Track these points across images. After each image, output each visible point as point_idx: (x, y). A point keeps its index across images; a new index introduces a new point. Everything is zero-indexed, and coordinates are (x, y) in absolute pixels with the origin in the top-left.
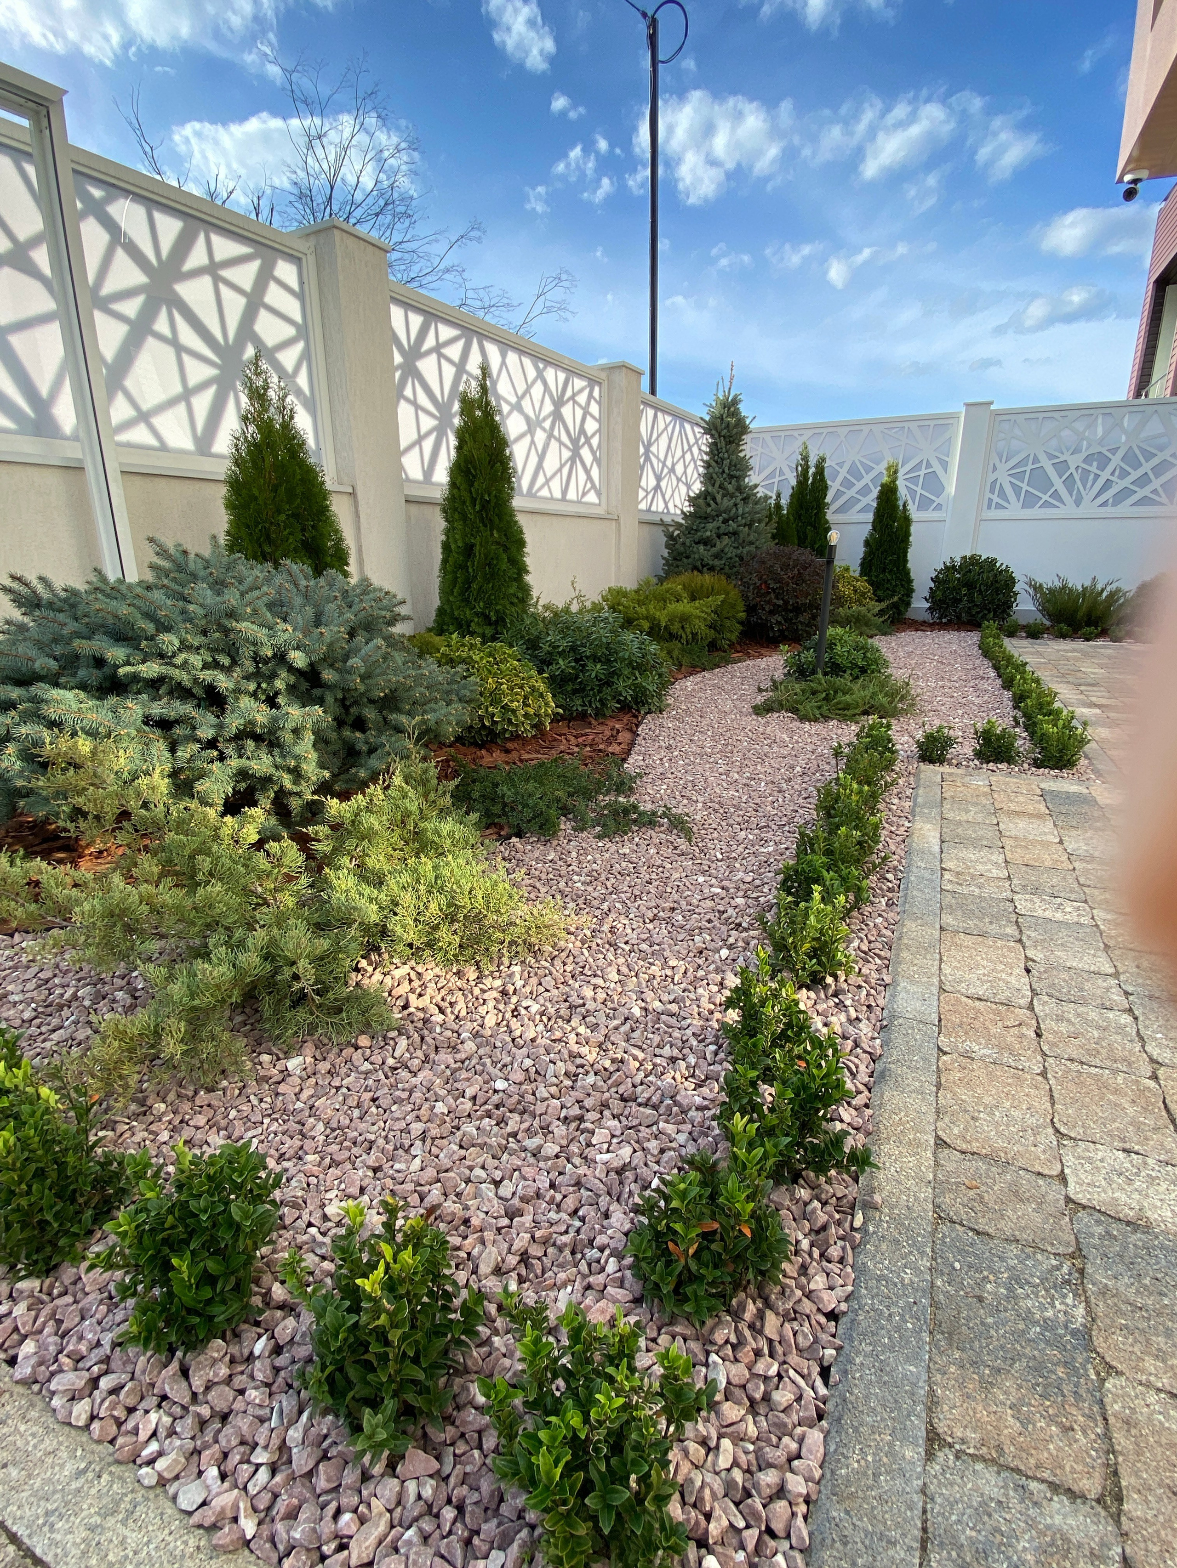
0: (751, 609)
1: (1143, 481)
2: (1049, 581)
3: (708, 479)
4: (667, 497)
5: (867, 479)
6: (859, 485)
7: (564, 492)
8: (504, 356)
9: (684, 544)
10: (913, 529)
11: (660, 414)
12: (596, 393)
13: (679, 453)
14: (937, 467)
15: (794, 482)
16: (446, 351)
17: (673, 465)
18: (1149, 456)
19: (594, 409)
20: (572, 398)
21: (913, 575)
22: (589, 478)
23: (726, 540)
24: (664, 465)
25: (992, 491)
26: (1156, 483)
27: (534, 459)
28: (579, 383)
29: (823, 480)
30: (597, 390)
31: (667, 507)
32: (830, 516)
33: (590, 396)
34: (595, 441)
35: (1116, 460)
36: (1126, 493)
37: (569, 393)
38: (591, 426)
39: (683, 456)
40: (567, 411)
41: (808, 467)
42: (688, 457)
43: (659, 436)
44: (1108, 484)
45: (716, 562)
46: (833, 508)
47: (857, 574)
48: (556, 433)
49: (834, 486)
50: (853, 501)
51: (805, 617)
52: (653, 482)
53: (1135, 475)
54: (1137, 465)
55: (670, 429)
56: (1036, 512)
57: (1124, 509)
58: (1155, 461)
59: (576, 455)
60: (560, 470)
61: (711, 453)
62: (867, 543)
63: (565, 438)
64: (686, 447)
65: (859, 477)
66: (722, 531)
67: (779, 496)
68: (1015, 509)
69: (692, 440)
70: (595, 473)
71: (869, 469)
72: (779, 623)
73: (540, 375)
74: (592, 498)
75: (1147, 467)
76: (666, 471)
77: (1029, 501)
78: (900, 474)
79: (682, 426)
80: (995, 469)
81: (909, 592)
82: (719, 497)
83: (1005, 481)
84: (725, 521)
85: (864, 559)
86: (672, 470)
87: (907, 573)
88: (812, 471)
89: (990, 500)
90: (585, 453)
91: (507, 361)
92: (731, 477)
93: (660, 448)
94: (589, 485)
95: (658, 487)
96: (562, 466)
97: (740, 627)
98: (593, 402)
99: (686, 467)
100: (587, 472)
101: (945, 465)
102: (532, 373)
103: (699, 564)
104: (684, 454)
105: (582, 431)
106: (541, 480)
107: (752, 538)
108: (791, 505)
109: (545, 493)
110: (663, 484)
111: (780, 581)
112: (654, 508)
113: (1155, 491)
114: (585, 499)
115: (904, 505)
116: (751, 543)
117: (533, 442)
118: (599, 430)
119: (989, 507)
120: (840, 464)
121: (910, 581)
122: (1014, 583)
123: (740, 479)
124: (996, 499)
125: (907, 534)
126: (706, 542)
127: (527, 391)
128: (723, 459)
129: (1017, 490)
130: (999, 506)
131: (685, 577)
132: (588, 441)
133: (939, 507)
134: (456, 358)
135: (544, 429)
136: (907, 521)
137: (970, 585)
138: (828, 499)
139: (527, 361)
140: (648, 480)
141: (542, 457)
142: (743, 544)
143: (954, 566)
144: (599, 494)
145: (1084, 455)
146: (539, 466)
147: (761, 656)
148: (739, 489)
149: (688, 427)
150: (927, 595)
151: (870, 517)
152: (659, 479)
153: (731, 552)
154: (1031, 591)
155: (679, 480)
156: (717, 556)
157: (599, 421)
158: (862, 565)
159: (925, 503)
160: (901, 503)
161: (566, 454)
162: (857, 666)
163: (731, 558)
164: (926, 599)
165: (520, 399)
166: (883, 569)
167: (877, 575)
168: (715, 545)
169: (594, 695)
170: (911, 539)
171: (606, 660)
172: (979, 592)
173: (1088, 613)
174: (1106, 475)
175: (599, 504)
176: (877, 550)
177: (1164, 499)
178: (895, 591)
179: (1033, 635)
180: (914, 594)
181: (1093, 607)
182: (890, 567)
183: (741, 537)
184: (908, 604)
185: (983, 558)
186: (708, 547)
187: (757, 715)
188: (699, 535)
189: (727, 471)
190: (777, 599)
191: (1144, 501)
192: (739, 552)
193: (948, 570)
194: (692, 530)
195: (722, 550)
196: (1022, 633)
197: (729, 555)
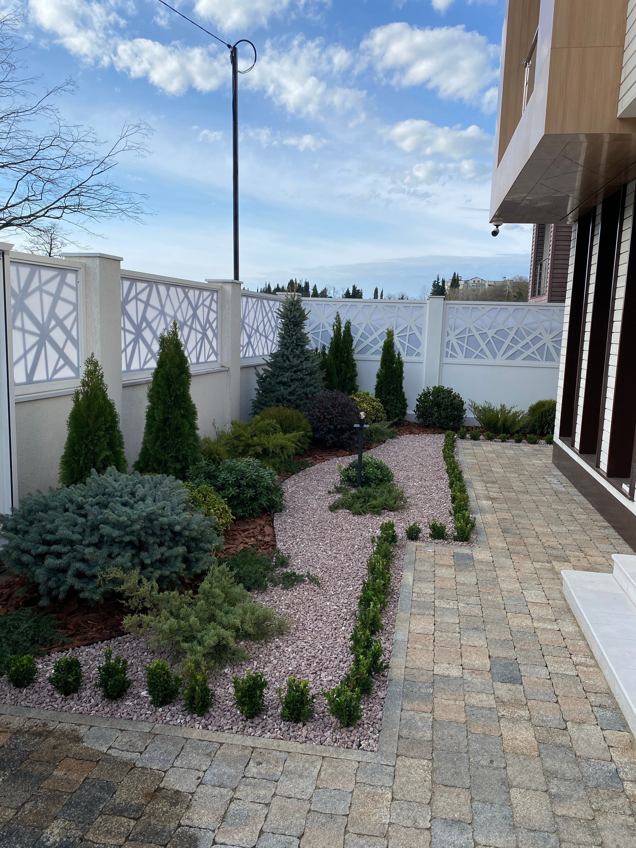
0: (315, 430)
1: (527, 346)
2: (481, 403)
3: (283, 345)
4: (254, 347)
5: (376, 335)
6: (371, 338)
7: (198, 358)
8: (168, 290)
9: (270, 383)
10: (404, 369)
11: (250, 299)
12: (215, 298)
13: (261, 318)
14: (416, 331)
15: (332, 334)
16: (139, 297)
17: (258, 327)
18: (529, 334)
19: (214, 306)
20: (203, 304)
21: (406, 397)
22: (212, 347)
23: (297, 383)
24: (252, 328)
25: (448, 347)
26: (534, 348)
28: (206, 294)
29: (350, 335)
30: (215, 294)
31: (254, 353)
32: (355, 357)
33: (212, 299)
34: (214, 325)
35: (512, 334)
36: (519, 353)
37: (201, 301)
38: (212, 316)
39: (263, 320)
40: (200, 312)
41: (340, 327)
42: (266, 319)
43: (249, 312)
44: (509, 347)
45: (292, 398)
46: (356, 351)
47: (373, 397)
48: (194, 326)
49: (356, 337)
50: (367, 348)
51: (346, 435)
52: (246, 340)
53: (523, 343)
54: (523, 338)
55: (255, 306)
56: (472, 360)
57: (519, 361)
58: (532, 337)
59: (205, 335)
60: (196, 347)
61: (285, 330)
62: (378, 376)
63: (199, 328)
64: (264, 314)
65: (371, 334)
66: (293, 378)
67: (324, 347)
68: (461, 358)
69: (268, 309)
70: (214, 344)
71: (376, 329)
72: (332, 438)
73: (186, 296)
74: (213, 358)
75: (528, 339)
76: (253, 331)
77: (468, 354)
78: (395, 337)
79: (262, 302)
80: (448, 334)
81: (405, 406)
82: (291, 358)
83: (454, 341)
84: (295, 372)
85: (377, 386)
86: (257, 330)
87: (403, 394)
88: (343, 329)
89: (447, 352)
90: (210, 333)
91: (170, 293)
92: (297, 345)
93: (249, 320)
94: (211, 351)
95: (249, 343)
96: (197, 343)
97: (309, 441)
98: (213, 302)
99: (265, 326)
100: (210, 343)
101: (420, 330)
102: (182, 295)
103: (280, 397)
104: (263, 318)
105: (208, 320)
107: (312, 382)
108: (331, 349)
110: (252, 340)
111: (331, 414)
112: (247, 355)
113: (533, 353)
114: (209, 360)
115: (399, 354)
116: (312, 385)
118: (216, 318)
119: (447, 356)
120: (360, 324)
121: (406, 400)
122: (463, 404)
123: (303, 346)
124: (450, 352)
125: (402, 372)
126: (284, 384)
127: (180, 306)
128: (293, 335)
129: (461, 347)
130: (452, 356)
131: (274, 410)
132: (211, 326)
133: (418, 355)
134: (145, 299)
135: (187, 326)
136: (401, 364)
137: (438, 405)
138: (353, 347)
139: (179, 290)
140: (244, 340)
141: (186, 341)
142: (307, 386)
143: (429, 392)
144: (216, 355)
145: (495, 330)
147: (323, 460)
148: (302, 352)
149: (265, 302)
150: (415, 409)
151: (379, 357)
152: (249, 337)
153: (300, 391)
154: (473, 409)
155: (261, 335)
156: (291, 393)
157: (216, 312)
158: (376, 389)
159: (410, 352)
160: (396, 353)
161: (199, 336)
162: (378, 478)
163: (300, 395)
164: (414, 411)
165: (176, 312)
166: (389, 394)
167: (385, 397)
168: (290, 386)
169: (249, 506)
170: (404, 375)
171: (254, 486)
172: (444, 410)
173: (504, 425)
174: (507, 342)
175: (216, 361)
176: (384, 381)
177: (538, 358)
178: (396, 407)
179: (475, 438)
180: (408, 408)
181: (505, 421)
182: (392, 392)
183: (306, 381)
184: (405, 414)
185: (446, 388)
186: (286, 387)
187: (332, 511)
188: (280, 379)
189: (295, 341)
190: (331, 424)
191: (528, 358)
192: (305, 390)
193: (426, 395)
194: (275, 375)
195: (295, 390)
196: (468, 436)
197: (299, 393)
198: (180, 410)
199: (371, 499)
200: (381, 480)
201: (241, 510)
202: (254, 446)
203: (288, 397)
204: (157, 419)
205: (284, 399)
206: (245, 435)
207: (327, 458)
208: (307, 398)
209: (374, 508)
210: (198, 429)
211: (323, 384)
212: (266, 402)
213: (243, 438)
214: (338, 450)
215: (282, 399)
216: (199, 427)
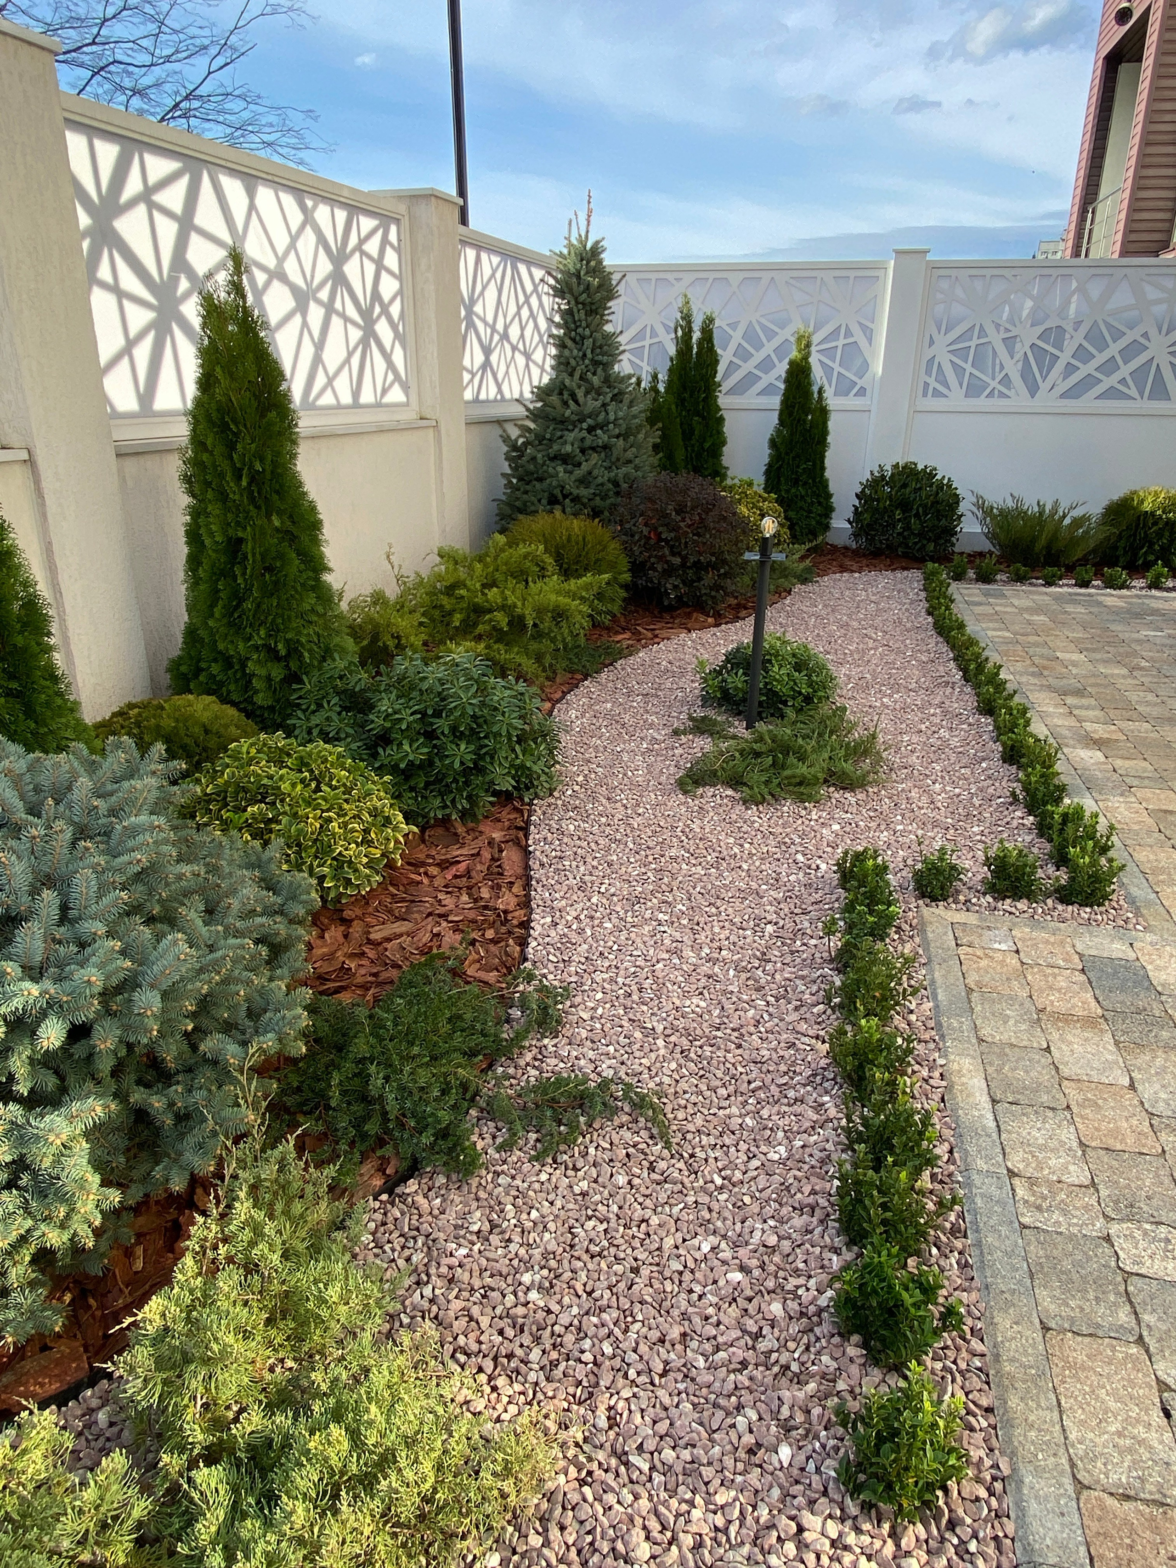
0: (637, 568)
1: (1109, 367)
2: (1000, 499)
3: (563, 364)
4: (500, 376)
5: (769, 349)
6: (759, 356)
7: (356, 393)
8: (251, 193)
9: (534, 459)
10: (831, 425)
11: (484, 256)
12: (393, 236)
13: (513, 309)
14: (859, 336)
15: (672, 350)
16: (159, 198)
17: (506, 328)
18: (1118, 335)
19: (391, 259)
20: (359, 248)
21: (832, 488)
22: (391, 365)
23: (595, 458)
24: (494, 330)
25: (928, 372)
26: (1125, 371)
27: (308, 350)
28: (367, 224)
29: (711, 349)
30: (393, 229)
31: (500, 391)
32: (723, 401)
33: (385, 241)
34: (395, 310)
35: (1078, 338)
36: (1089, 382)
37: (353, 241)
38: (389, 287)
39: (518, 313)
40: (351, 269)
41: (691, 330)
42: (525, 313)
43: (484, 288)
44: (1069, 369)
45: (584, 492)
46: (725, 388)
47: (761, 489)
48: (338, 305)
49: (725, 356)
50: (750, 379)
51: (709, 578)
52: (479, 358)
53: (1101, 358)
54: (1102, 346)
55: (498, 275)
56: (981, 402)
57: (1087, 402)
58: (1123, 343)
59: (369, 334)
60: (347, 361)
61: (565, 325)
62: (773, 443)
63: (352, 312)
64: (522, 299)
65: (759, 346)
66: (588, 443)
67: (655, 377)
68: (957, 398)
69: (529, 288)
70: (398, 357)
71: (771, 335)
72: (676, 587)
73: (308, 219)
74: (396, 395)
75: (1114, 349)
76: (496, 338)
77: (974, 389)
78: (813, 349)
79: (514, 268)
80: (932, 342)
81: (829, 510)
82: (580, 394)
83: (945, 359)
84: (591, 430)
85: (770, 466)
86: (505, 336)
87: (823, 484)
88: (696, 335)
89: (926, 385)
90: (383, 329)
91: (258, 201)
92: (596, 363)
93: (486, 307)
94: (391, 377)
95: (486, 365)
96: (350, 354)
97: (623, 594)
98: (388, 249)
99: (522, 329)
100: (387, 356)
101: (869, 334)
102: (296, 217)
103: (557, 492)
104: (519, 308)
105: (376, 295)
106: (321, 380)
107: (629, 454)
108: (669, 384)
109: (327, 399)
110: (494, 358)
111: (676, 529)
112: (483, 396)
113: (1123, 381)
114: (386, 400)
115: (821, 391)
116: (629, 462)
117: (305, 324)
118: (400, 292)
119: (925, 395)
120: (734, 326)
121: (829, 496)
122: (958, 503)
123: (607, 366)
124: (933, 384)
125: (825, 433)
126: (565, 459)
127: (292, 245)
128: (583, 338)
129: (959, 371)
130: (937, 393)
131: (542, 522)
132: (385, 311)
133: (862, 392)
134: (177, 207)
135: (319, 302)
136: (823, 413)
137: (905, 506)
138: (718, 379)
139: (287, 199)
140: (474, 357)
141: (319, 346)
142: (616, 463)
143: (883, 477)
144: (405, 388)
145: (1040, 329)
146: (317, 360)
147: (655, 639)
148: (608, 381)
149: (522, 268)
150: (851, 516)
151: (776, 401)
152: (487, 351)
153: (603, 476)
154: (980, 514)
155: (514, 348)
156: (583, 482)
157: (399, 278)
158: (768, 473)
159: (844, 388)
160: (815, 389)
161: (356, 335)
162: (800, 693)
163: (602, 484)
164: (849, 521)
165: (281, 260)
166: (796, 482)
167: (787, 491)
168: (579, 465)
169: (460, 790)
170: (829, 439)
171: (472, 735)
172: (917, 515)
173: (1049, 547)
174: (1065, 357)
175: (407, 404)
176: (787, 454)
177: (1134, 392)
178: (810, 512)
179: (985, 578)
180: (834, 515)
181: (1054, 537)
182: (804, 477)
183: (615, 453)
184: (827, 527)
185: (920, 467)
186: (570, 467)
187: (685, 793)
188: (556, 447)
189: (589, 355)
190: (673, 554)
191: (1111, 394)
192: (612, 474)
193: (876, 482)
194: (544, 438)
195: (590, 473)
196: (971, 574)
197: (600, 480)
198: (268, 516)
199: (792, 759)
200: (808, 699)
201: (437, 802)
202: (490, 611)
203: (575, 492)
204: (208, 542)
205: (565, 497)
206: (468, 583)
207: (664, 633)
208: (617, 494)
209: (800, 784)
210: (330, 570)
211: (655, 460)
212: (525, 503)
213: (463, 592)
214: (689, 615)
215: (560, 497)
216: (331, 565)
